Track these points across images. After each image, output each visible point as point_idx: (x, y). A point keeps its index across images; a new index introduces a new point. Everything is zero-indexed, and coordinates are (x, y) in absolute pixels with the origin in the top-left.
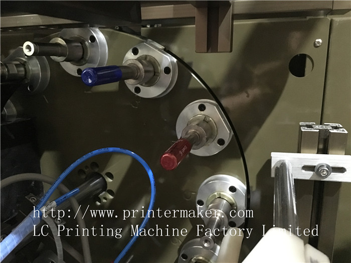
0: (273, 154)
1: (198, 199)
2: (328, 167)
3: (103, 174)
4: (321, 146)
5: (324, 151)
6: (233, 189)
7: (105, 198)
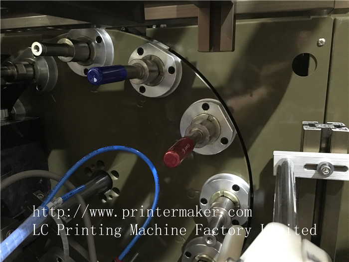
0: (276, 153)
1: (201, 197)
2: (330, 165)
3: (109, 172)
4: (324, 145)
5: (327, 150)
6: (236, 188)
7: (111, 196)
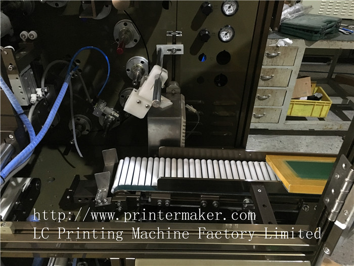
0: (157, 46)
1: (127, 68)
2: (175, 49)
4: (174, 41)
6: (142, 62)
